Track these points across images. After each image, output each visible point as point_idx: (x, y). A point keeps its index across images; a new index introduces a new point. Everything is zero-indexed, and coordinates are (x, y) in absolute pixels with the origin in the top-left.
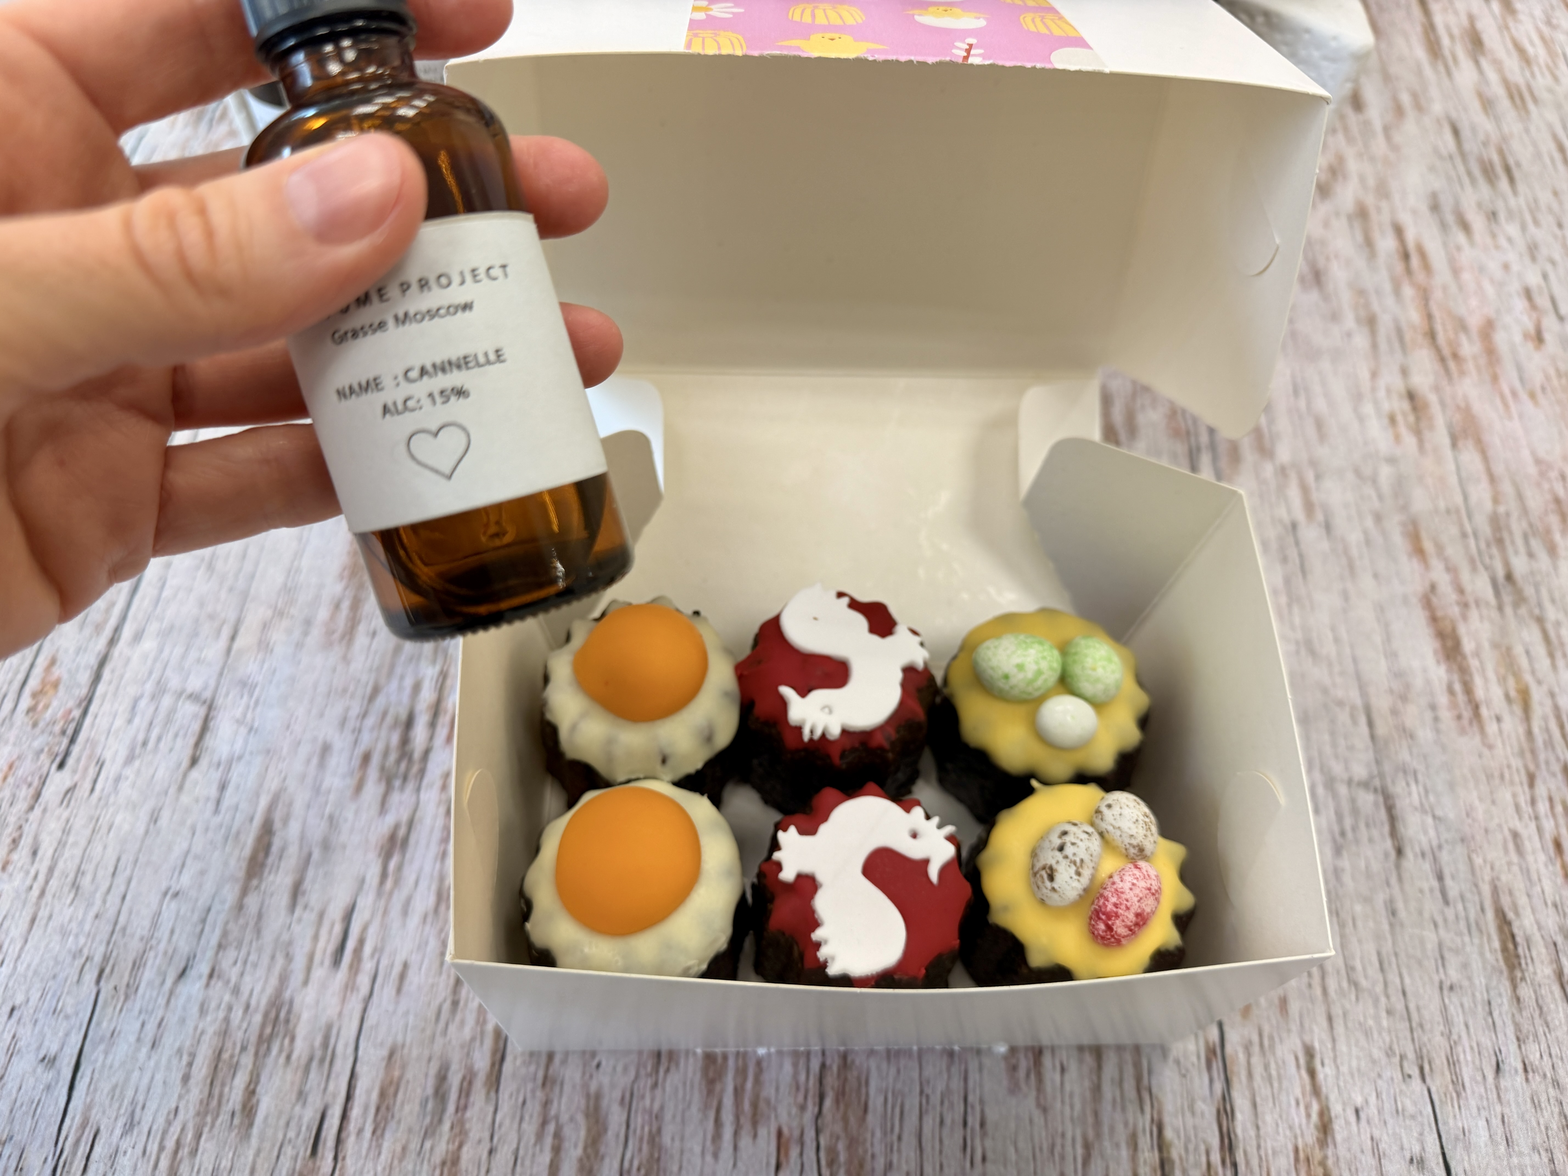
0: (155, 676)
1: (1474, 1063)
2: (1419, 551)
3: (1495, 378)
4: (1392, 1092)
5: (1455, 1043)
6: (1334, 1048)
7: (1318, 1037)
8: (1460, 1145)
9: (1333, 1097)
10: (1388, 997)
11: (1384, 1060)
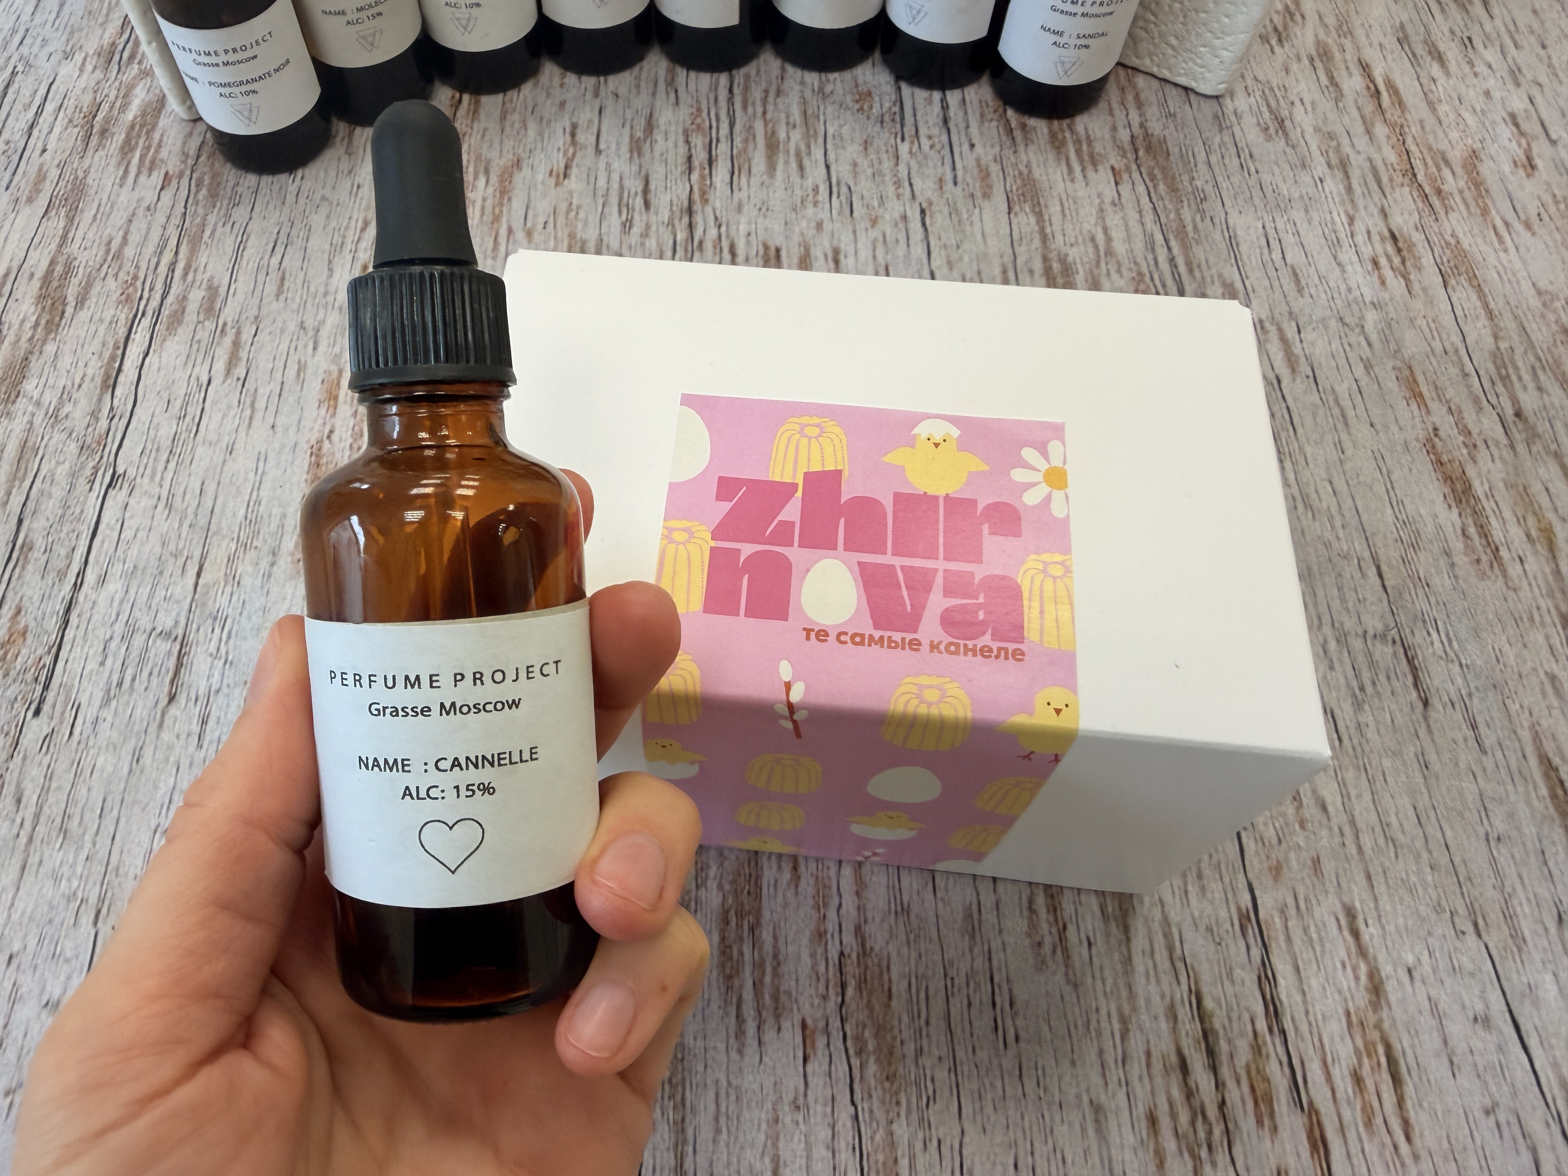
0: (124, 617)
1: (1533, 915)
2: (1417, 396)
3: (1485, 212)
4: (1446, 950)
5: (1510, 896)
6: (1377, 908)
7: (1358, 896)
8: (1527, 1003)
9: (1381, 957)
10: (1430, 852)
11: (1433, 916)
